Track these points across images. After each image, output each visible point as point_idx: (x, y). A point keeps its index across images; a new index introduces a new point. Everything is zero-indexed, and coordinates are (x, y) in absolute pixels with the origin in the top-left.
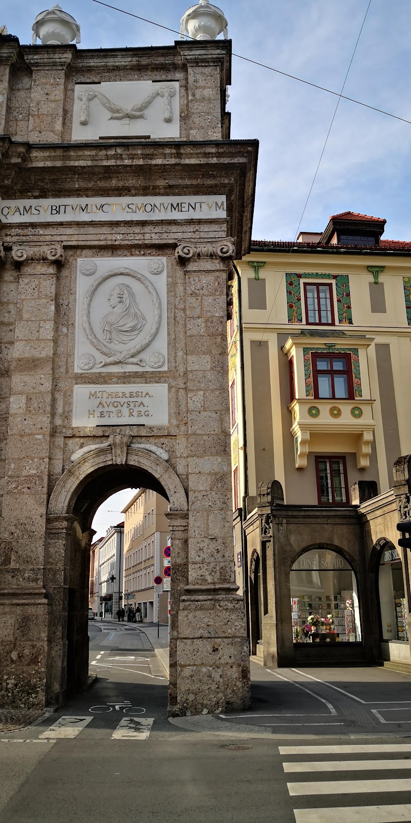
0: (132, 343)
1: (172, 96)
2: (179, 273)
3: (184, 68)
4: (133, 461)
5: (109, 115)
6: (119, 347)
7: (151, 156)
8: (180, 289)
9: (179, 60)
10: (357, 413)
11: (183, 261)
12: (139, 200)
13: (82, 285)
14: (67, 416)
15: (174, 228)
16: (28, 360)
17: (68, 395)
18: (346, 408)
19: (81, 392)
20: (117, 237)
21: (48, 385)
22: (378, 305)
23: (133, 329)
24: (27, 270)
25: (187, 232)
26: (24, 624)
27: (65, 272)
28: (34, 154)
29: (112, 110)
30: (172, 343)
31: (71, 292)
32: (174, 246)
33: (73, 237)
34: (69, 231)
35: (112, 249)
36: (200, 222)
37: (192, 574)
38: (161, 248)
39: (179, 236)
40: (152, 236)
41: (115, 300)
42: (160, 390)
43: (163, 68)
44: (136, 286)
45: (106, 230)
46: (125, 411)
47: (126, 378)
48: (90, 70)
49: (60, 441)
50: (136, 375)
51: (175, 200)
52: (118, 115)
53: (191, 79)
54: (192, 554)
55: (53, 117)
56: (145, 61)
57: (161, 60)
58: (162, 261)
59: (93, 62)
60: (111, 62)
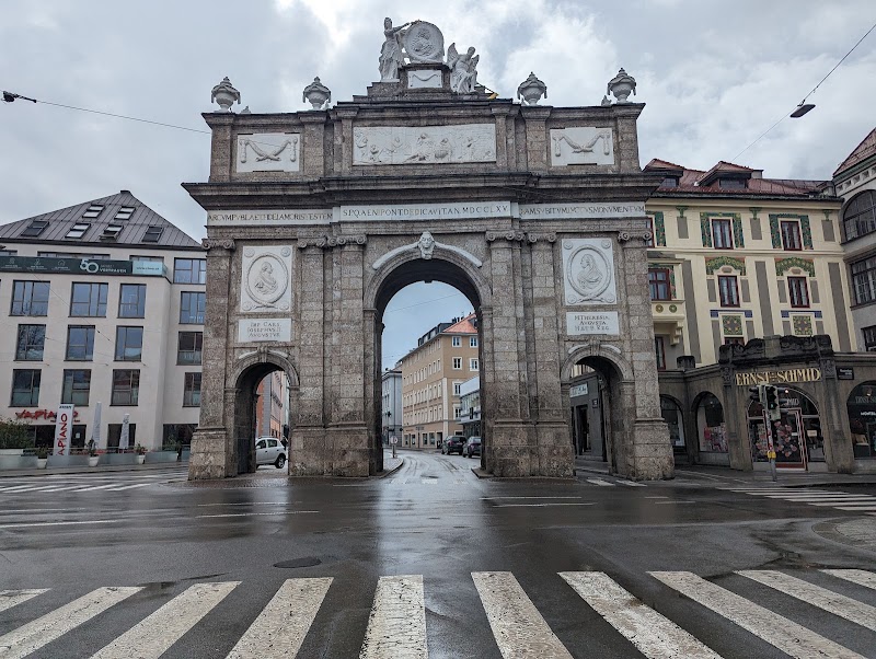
0: (597, 288)
1: (608, 137)
2: (620, 248)
3: (615, 119)
4: (602, 354)
5: (572, 150)
6: (590, 291)
7: (607, 182)
8: (621, 257)
9: (612, 115)
10: (673, 309)
11: (622, 242)
12: (596, 205)
13: (565, 255)
14: (564, 329)
15: (616, 222)
16: (541, 299)
17: (564, 317)
18: (666, 307)
19: (570, 316)
20: (585, 227)
21: (553, 313)
22: (683, 233)
23: (596, 280)
24: (537, 247)
25: (624, 225)
26: (558, 436)
27: (556, 248)
28: (541, 181)
29: (574, 147)
30: (618, 288)
31: (560, 259)
32: (617, 232)
33: (560, 227)
34: (557, 224)
35: (581, 234)
36: (631, 218)
37: (639, 413)
38: (608, 233)
39: (619, 226)
40: (604, 227)
41: (585, 263)
42: (613, 315)
43: (603, 119)
44: (596, 256)
45: (578, 223)
46: (595, 326)
47: (594, 308)
48: (558, 120)
49: (562, 343)
50: (600, 307)
51: (616, 205)
52: (577, 150)
53: (620, 127)
54: (638, 403)
55: (542, 152)
56: (592, 115)
57: (601, 114)
58: (609, 241)
59: (561, 116)
60: (572, 116)
